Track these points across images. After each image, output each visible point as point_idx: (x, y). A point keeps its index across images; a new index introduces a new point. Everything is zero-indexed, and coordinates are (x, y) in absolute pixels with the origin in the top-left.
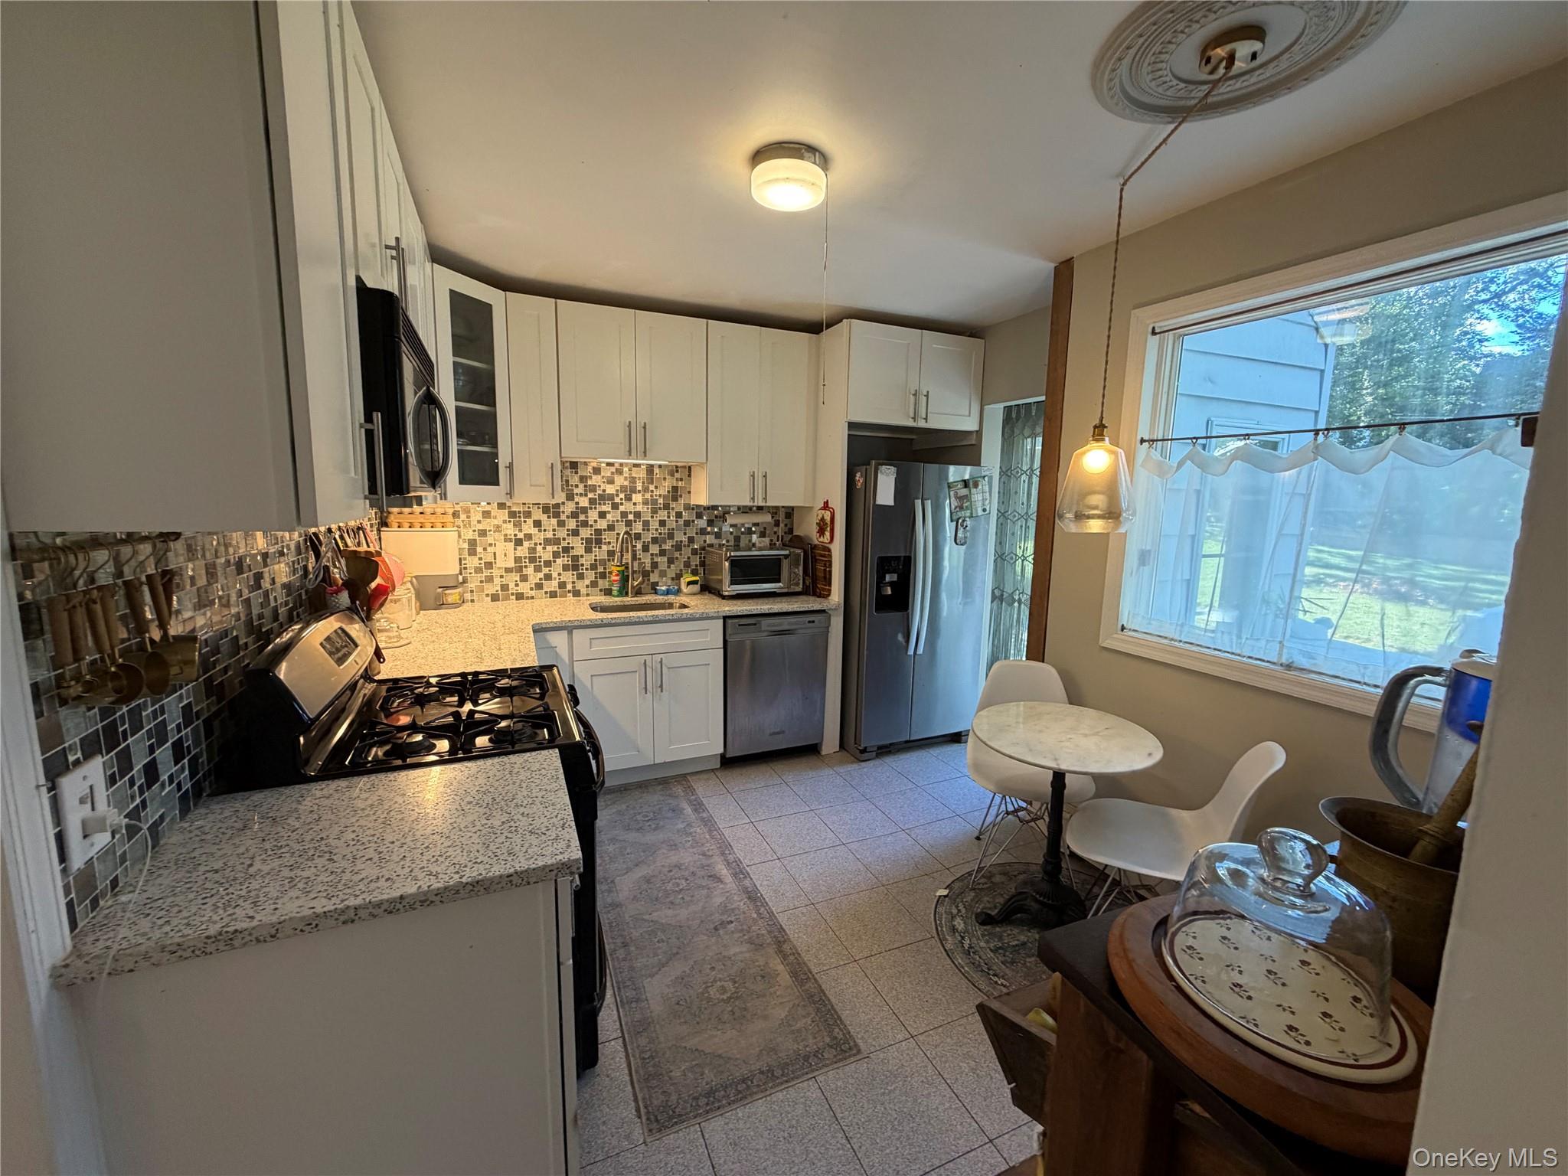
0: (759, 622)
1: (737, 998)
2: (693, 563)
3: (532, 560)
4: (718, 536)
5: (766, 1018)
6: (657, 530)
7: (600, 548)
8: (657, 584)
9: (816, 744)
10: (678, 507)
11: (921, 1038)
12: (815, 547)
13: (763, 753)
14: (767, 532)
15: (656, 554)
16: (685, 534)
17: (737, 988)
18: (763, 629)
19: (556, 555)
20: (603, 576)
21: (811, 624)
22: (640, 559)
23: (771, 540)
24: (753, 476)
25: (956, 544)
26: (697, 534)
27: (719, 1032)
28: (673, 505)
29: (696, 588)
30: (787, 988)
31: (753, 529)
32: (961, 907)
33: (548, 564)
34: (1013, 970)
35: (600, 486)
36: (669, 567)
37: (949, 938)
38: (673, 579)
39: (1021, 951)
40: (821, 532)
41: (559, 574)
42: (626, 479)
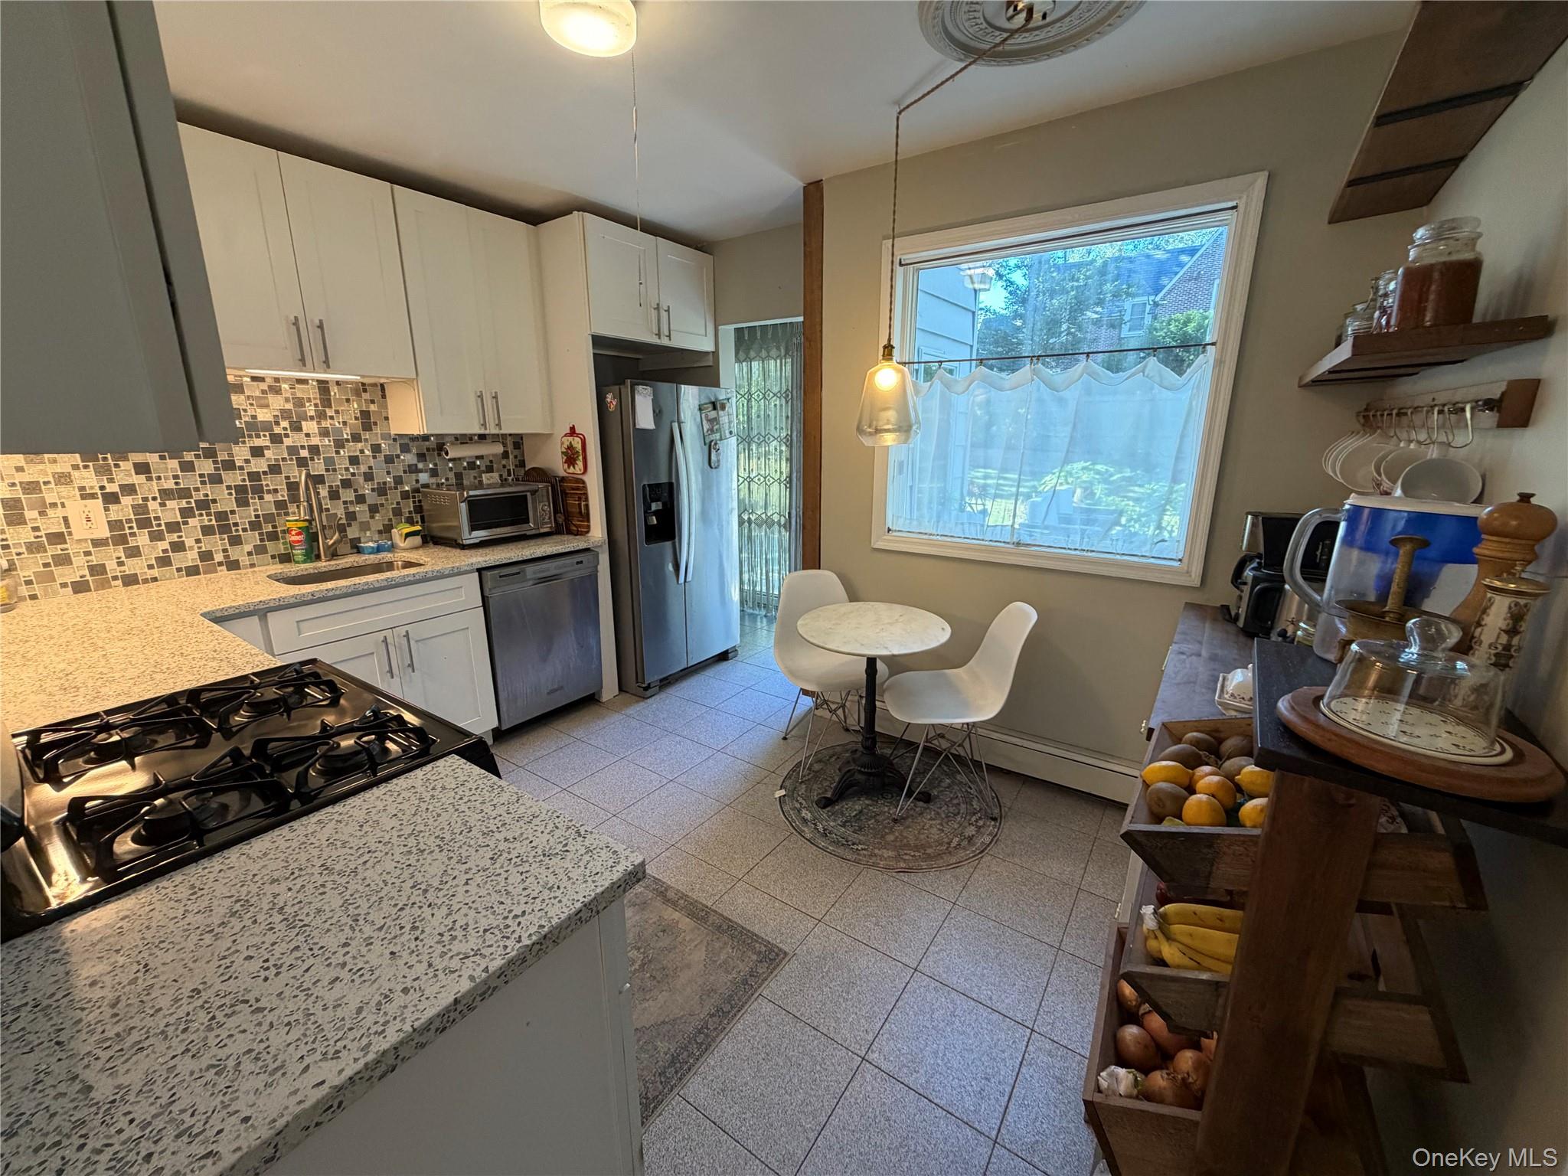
0: (524, 571)
1: (650, 961)
2: (405, 510)
3: (144, 523)
4: (434, 473)
5: (689, 966)
6: (347, 469)
7: (261, 498)
8: (359, 540)
9: (594, 694)
10: (374, 436)
11: (827, 918)
12: (563, 479)
13: (543, 714)
14: (495, 466)
15: (351, 502)
16: (388, 473)
17: (644, 953)
18: (528, 577)
19: (187, 513)
20: (273, 536)
21: (579, 565)
22: (327, 510)
23: (501, 476)
24: (481, 396)
25: (711, 467)
26: (405, 472)
27: (650, 1001)
28: (366, 435)
29: (418, 540)
30: (692, 930)
31: (478, 463)
32: (801, 800)
33: (173, 527)
34: (864, 835)
35: (245, 411)
36: (372, 517)
37: (806, 829)
38: (380, 532)
39: (863, 818)
40: (570, 460)
41: (198, 541)
42: (287, 400)
